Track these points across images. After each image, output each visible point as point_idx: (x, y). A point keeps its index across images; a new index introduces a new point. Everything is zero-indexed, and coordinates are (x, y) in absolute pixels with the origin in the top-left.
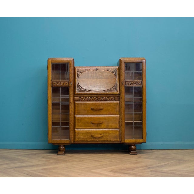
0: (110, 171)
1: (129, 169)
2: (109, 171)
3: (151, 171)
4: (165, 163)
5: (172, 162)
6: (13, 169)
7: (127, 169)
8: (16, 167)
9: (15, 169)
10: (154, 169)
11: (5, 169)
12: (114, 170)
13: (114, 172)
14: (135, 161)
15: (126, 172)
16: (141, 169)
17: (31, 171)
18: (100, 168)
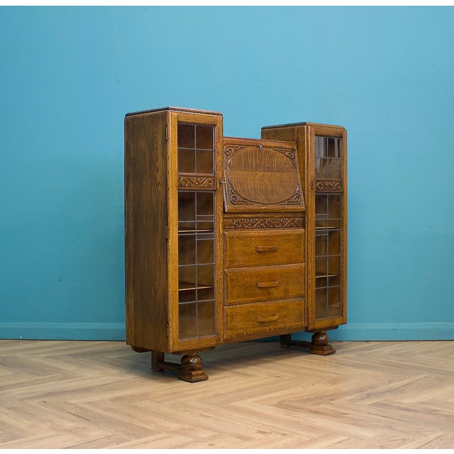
0: (276, 406)
1: (321, 398)
2: (273, 405)
3: (374, 405)
4: (406, 382)
5: (422, 376)
6: (41, 400)
7: (317, 398)
8: (49, 394)
9: (46, 399)
10: (380, 400)
11: (21, 400)
12: (285, 400)
13: (285, 408)
14: (334, 376)
15: (314, 408)
16: (350, 397)
17: (86, 406)
18: (251, 397)
